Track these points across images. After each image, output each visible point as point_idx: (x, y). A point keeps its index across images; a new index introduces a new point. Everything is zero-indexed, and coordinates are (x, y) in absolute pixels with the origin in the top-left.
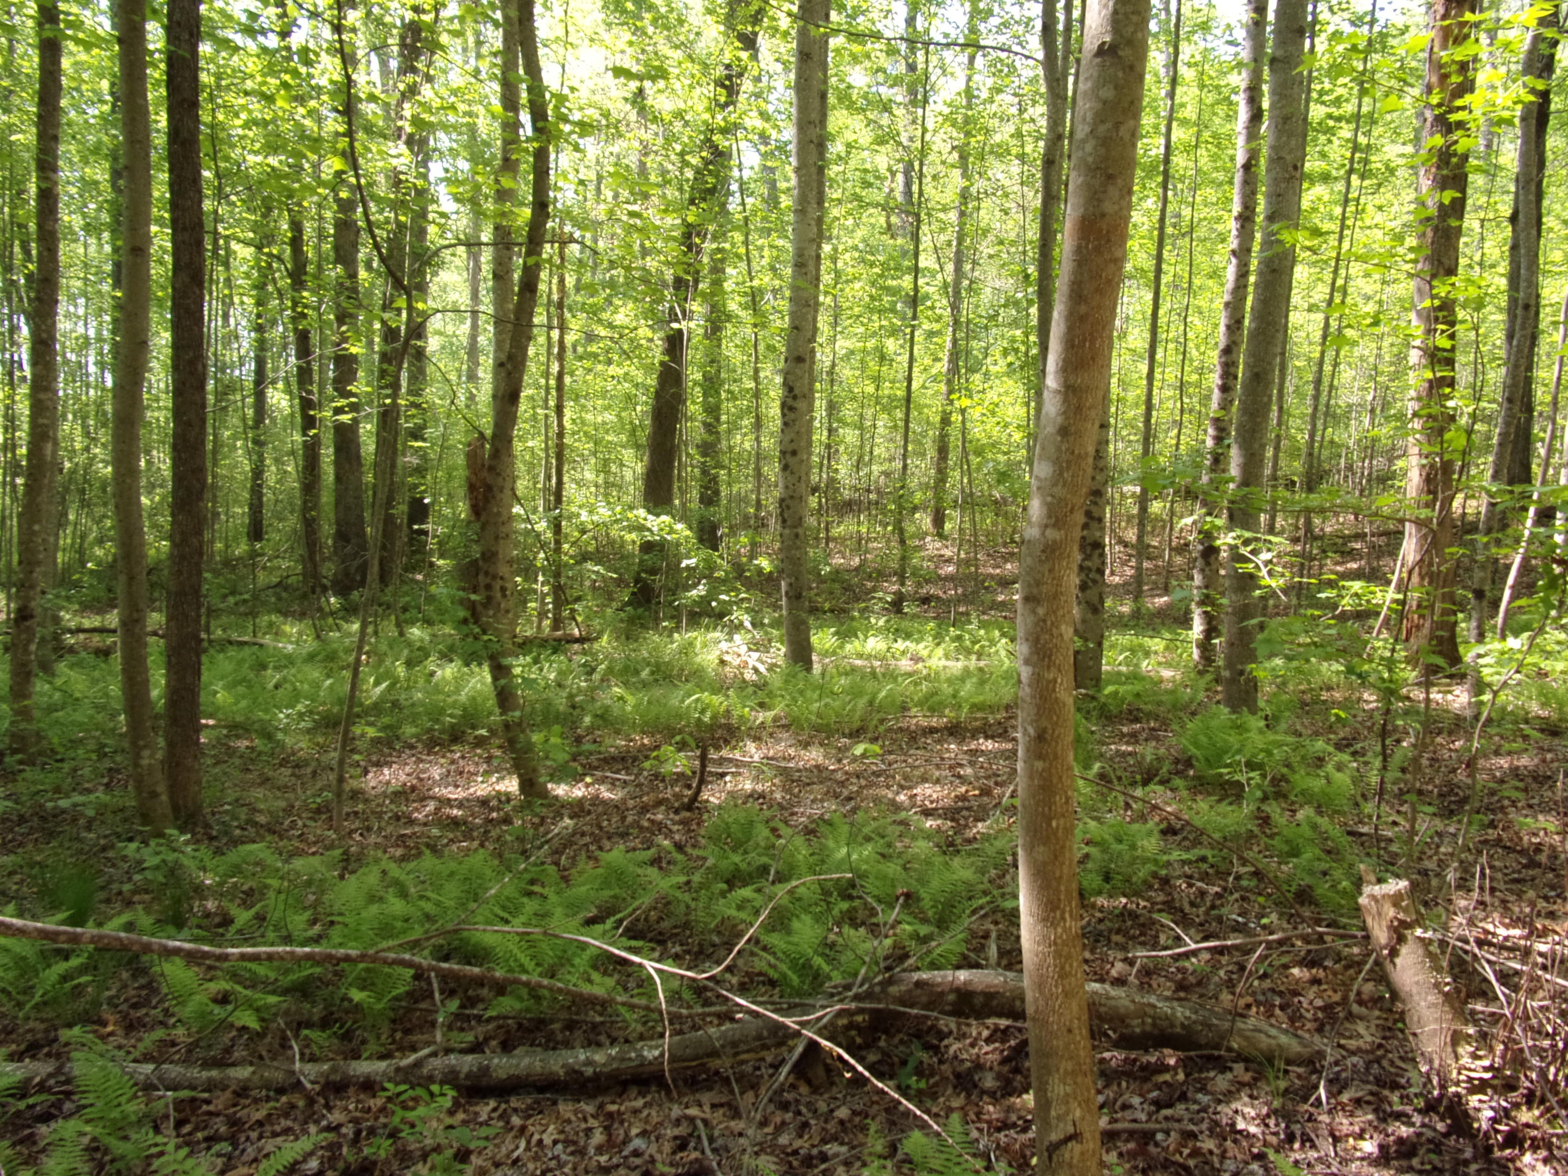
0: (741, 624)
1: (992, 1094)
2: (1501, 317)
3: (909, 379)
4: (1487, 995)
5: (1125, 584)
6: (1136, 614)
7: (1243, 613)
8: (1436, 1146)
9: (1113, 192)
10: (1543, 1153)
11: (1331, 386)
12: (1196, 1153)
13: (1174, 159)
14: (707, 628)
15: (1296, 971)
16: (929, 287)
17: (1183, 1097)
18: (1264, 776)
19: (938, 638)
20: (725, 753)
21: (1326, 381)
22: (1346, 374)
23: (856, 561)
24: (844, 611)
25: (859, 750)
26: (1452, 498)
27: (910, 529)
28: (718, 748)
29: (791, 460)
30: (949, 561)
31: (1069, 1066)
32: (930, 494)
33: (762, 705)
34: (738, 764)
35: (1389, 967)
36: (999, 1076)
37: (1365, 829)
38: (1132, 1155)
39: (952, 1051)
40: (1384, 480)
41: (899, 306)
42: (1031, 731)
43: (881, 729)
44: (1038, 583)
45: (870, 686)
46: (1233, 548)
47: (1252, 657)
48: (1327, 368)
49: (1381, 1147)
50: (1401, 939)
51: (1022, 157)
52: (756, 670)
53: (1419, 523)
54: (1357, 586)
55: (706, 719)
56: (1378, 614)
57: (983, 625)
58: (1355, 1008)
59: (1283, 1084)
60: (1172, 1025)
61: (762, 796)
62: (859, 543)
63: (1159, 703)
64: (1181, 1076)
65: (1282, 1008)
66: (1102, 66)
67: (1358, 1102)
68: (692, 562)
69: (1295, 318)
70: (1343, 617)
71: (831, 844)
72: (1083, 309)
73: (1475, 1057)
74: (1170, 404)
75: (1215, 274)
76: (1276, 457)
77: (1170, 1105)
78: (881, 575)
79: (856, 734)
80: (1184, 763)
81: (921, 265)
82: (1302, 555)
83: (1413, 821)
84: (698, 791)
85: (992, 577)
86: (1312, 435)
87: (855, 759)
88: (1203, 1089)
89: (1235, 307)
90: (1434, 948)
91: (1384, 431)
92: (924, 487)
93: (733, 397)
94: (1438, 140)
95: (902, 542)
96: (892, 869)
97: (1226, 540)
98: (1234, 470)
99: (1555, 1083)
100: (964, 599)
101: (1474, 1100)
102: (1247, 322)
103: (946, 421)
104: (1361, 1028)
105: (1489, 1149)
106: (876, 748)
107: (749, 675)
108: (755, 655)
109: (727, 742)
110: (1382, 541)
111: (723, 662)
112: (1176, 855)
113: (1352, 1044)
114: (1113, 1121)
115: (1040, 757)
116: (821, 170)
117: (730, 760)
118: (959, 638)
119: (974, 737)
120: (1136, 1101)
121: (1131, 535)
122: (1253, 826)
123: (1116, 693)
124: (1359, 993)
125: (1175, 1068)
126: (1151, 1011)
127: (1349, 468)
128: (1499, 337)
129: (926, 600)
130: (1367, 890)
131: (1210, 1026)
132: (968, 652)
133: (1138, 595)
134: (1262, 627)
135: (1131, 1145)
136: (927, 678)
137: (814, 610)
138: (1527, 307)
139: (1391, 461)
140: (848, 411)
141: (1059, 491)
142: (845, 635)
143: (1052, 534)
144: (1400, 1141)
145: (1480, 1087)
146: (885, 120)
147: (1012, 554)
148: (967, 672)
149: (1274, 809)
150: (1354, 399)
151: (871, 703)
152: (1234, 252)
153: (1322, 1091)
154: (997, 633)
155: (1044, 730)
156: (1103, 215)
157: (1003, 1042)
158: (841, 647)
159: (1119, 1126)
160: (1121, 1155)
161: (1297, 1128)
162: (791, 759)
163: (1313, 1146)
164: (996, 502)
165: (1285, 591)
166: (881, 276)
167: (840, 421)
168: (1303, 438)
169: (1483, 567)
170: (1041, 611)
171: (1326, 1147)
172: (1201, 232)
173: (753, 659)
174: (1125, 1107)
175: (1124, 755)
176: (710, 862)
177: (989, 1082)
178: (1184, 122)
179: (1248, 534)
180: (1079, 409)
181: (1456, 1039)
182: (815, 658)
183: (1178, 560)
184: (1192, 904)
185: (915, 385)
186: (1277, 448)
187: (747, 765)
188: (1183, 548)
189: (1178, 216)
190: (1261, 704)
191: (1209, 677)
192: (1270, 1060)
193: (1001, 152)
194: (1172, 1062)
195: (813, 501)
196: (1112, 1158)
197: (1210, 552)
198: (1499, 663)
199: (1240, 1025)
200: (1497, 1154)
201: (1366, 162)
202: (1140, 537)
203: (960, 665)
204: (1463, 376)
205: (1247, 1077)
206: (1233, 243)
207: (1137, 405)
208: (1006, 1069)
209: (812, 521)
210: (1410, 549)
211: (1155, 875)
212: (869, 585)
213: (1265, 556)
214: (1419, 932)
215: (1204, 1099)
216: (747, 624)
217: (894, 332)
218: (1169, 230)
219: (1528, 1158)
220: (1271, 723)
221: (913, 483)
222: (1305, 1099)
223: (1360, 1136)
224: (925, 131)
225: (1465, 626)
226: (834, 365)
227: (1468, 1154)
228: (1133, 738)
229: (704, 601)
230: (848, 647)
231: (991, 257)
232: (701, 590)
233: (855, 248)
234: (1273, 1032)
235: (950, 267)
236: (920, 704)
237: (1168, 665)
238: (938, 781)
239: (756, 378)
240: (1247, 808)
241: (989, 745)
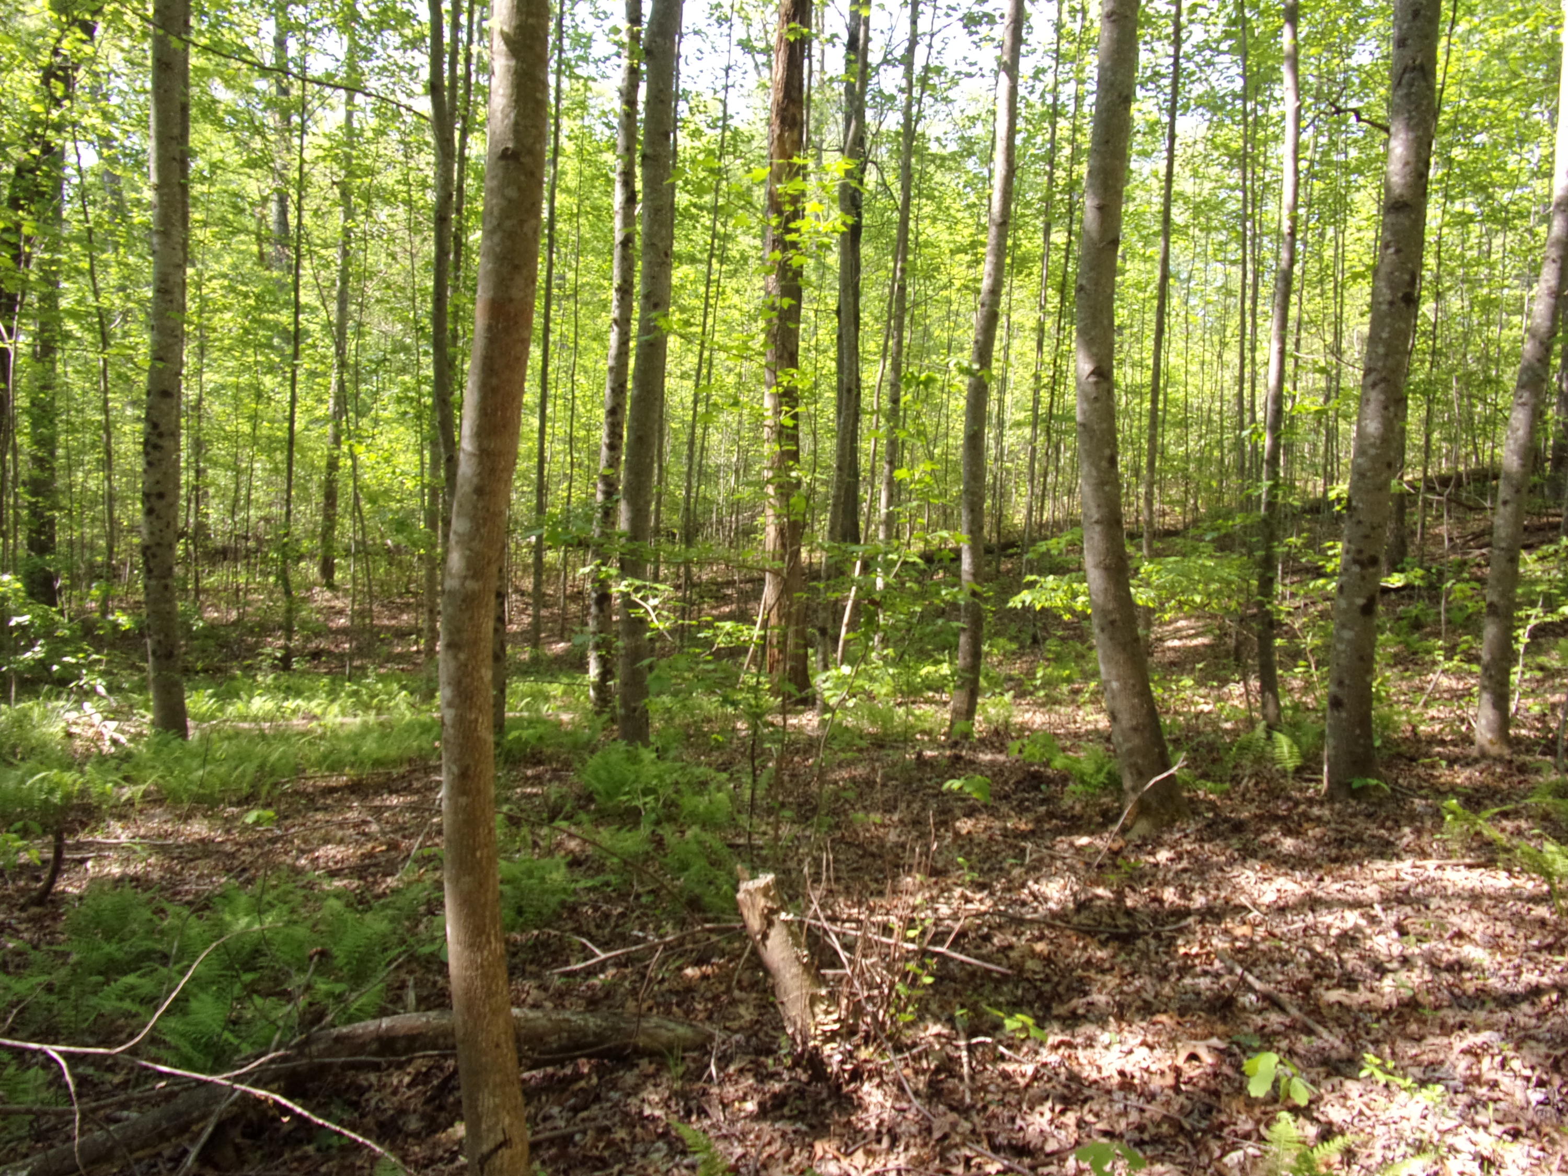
0: (94, 691)
1: (417, 1135)
2: (833, 395)
3: (292, 420)
4: (835, 962)
5: (523, 632)
6: (536, 661)
7: (635, 655)
8: (801, 1093)
9: (519, 281)
10: (876, 1080)
11: (703, 448)
12: (610, 1144)
13: (559, 226)
14: (48, 698)
15: (689, 971)
16: (313, 325)
17: (597, 1099)
18: (657, 800)
19: (333, 694)
20: (82, 837)
21: (698, 442)
22: (714, 438)
23: (234, 615)
24: (219, 670)
25: (251, 818)
26: (798, 552)
27: (295, 578)
28: (73, 832)
29: (158, 505)
30: (341, 612)
31: (498, 1078)
32: (317, 542)
33: (127, 779)
34: (101, 847)
35: (761, 949)
36: (423, 1117)
37: (742, 841)
38: (554, 1160)
39: (373, 1103)
40: (748, 532)
41: (276, 341)
42: (455, 769)
43: (277, 792)
44: (459, 631)
45: (260, 748)
46: (625, 595)
47: (645, 693)
48: (699, 431)
49: (761, 1104)
50: (770, 924)
51: (409, 203)
52: (115, 742)
53: (776, 573)
54: (728, 625)
55: (57, 798)
56: (746, 650)
57: (381, 678)
58: (737, 993)
59: (681, 1070)
60: (585, 1035)
61: (135, 879)
62: (236, 596)
63: (561, 745)
64: (595, 1080)
65: (679, 1005)
66: (506, 169)
67: (741, 1071)
68: (25, 619)
69: (670, 383)
70: (718, 655)
71: (228, 917)
72: (494, 381)
73: (827, 1013)
74: (560, 458)
75: (599, 337)
76: (658, 511)
77: (586, 1108)
78: (264, 629)
79: (247, 801)
80: (586, 798)
81: (303, 300)
82: (684, 599)
83: (777, 829)
84: (52, 881)
85: (388, 628)
86: (688, 492)
87: (246, 828)
88: (614, 1087)
89: (618, 370)
90: (795, 928)
91: (746, 493)
92: (312, 535)
93: (72, 429)
94: (778, 255)
95: (288, 593)
96: (301, 932)
97: (619, 588)
98: (623, 524)
99: (883, 1023)
100: (360, 652)
101: (827, 1049)
102: (630, 385)
103: (333, 465)
104: (742, 1010)
105: (839, 1087)
106: (270, 813)
107: (107, 747)
108: (113, 725)
109: (84, 825)
110: (749, 586)
111: (69, 735)
112: (583, 884)
113: (735, 1025)
114: (535, 1133)
115: (464, 793)
116: (184, 189)
117: (91, 844)
118: (355, 693)
119: (377, 793)
120: (555, 1110)
121: (528, 584)
122: (650, 847)
123: (519, 738)
124: (739, 981)
125: (589, 1075)
126: (565, 1025)
127: (720, 522)
128: (831, 412)
129: (316, 655)
130: (743, 886)
131: (619, 1030)
132: (367, 707)
133: (536, 643)
134: (651, 668)
135: (553, 1151)
136: (322, 737)
137: (187, 671)
138: (849, 391)
139: (753, 517)
140: (219, 450)
141: (475, 544)
142: (226, 695)
143: (471, 585)
144: (775, 1096)
145: (830, 1037)
146: (257, 143)
147: (408, 605)
148: (366, 730)
149: (668, 832)
150: (721, 461)
151: (261, 767)
152: (615, 321)
153: (713, 1069)
154: (395, 686)
155: (467, 767)
156: (511, 300)
157: (425, 1083)
158: (221, 709)
159: (541, 1137)
160: (543, 1163)
161: (693, 1104)
162: (167, 835)
163: (707, 1116)
164: (389, 551)
165: (672, 632)
166: (255, 308)
167: (208, 460)
168: (681, 494)
169: (825, 608)
170: (462, 656)
171: (717, 1114)
172: (585, 296)
173: (110, 728)
174: (546, 1119)
175: (529, 796)
176: (74, 958)
177: (414, 1124)
178: (568, 191)
179: (638, 583)
180: (493, 471)
181: (814, 1000)
182: (190, 723)
183: (573, 608)
184: (598, 927)
185: (297, 426)
186: (659, 504)
187: (116, 847)
188: (578, 596)
189: (562, 277)
190: (652, 738)
191: (605, 717)
192: (670, 1049)
193: (389, 198)
194: (586, 1070)
195: (180, 549)
196: (537, 1165)
197: (604, 598)
198: (836, 687)
199: (644, 1024)
200: (845, 1089)
201: (724, 249)
202: (538, 585)
203: (358, 720)
204: (806, 443)
205: (651, 1069)
206: (615, 313)
207: (529, 458)
208: (429, 1109)
209: (178, 570)
210: (769, 593)
211: (563, 904)
212: (251, 640)
213: (653, 602)
214: (783, 916)
215: (614, 1095)
216: (102, 690)
217: (271, 369)
218: (555, 291)
219: (867, 1087)
220: (661, 754)
221: (298, 530)
222: (699, 1078)
223: (744, 1099)
224: (303, 162)
225: (814, 659)
226: (200, 400)
227: (824, 1095)
228: (537, 780)
229: (43, 664)
230: (230, 709)
231: (378, 301)
232: (38, 651)
233: (225, 276)
234: (672, 1025)
235: (333, 306)
236: (319, 764)
237: (566, 708)
238: (341, 841)
239: (106, 410)
240: (645, 830)
241: (394, 800)
